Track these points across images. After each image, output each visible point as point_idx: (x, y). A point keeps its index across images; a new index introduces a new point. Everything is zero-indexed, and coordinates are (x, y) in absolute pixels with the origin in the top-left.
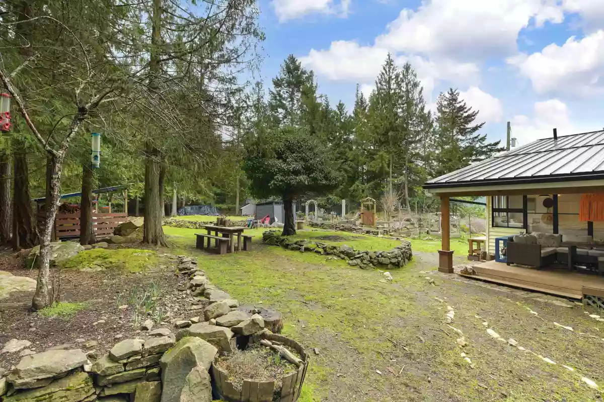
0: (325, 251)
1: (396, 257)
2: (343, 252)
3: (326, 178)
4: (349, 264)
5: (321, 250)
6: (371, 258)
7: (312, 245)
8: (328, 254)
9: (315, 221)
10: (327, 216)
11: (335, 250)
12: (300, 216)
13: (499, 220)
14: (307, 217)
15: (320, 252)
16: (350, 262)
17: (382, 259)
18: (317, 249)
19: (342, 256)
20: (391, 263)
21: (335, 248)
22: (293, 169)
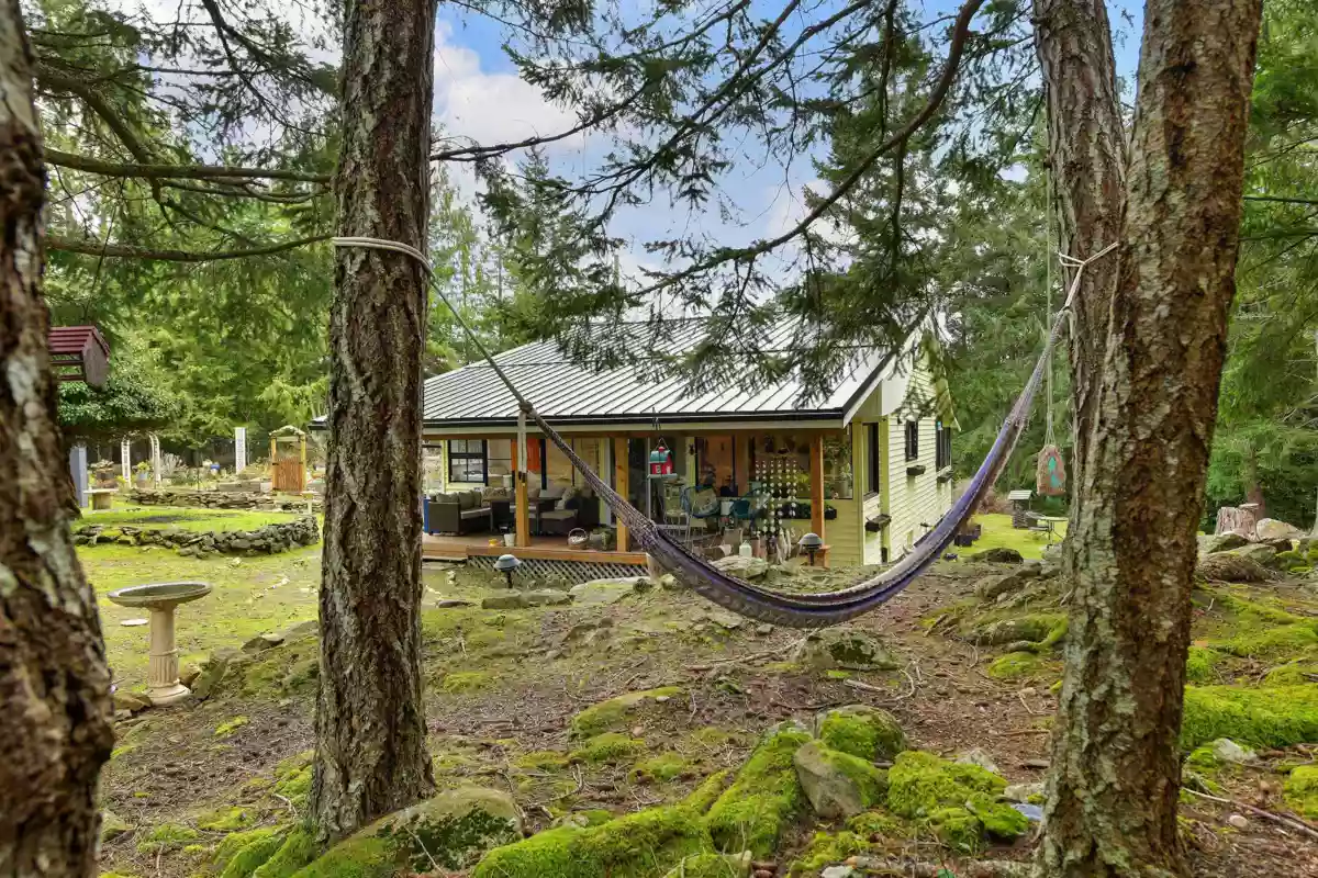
0: (138, 539)
1: (263, 538)
2: (170, 538)
3: (144, 407)
4: (179, 554)
5: (131, 539)
6: (216, 541)
7: (113, 532)
8: (143, 544)
9: (148, 490)
10: (184, 472)
11: (157, 537)
12: (103, 477)
13: (461, 472)
14: (126, 477)
15: (127, 543)
16: (183, 551)
17: (235, 543)
18: (123, 537)
19: (169, 543)
20: (252, 547)
21: (156, 532)
22: (68, 392)
